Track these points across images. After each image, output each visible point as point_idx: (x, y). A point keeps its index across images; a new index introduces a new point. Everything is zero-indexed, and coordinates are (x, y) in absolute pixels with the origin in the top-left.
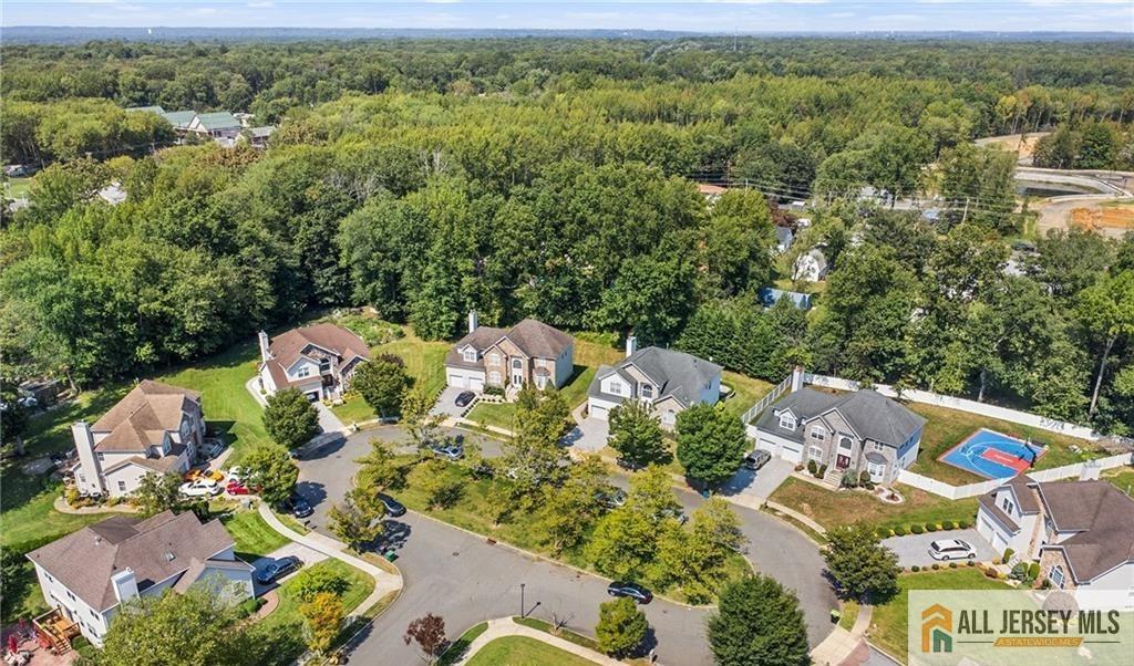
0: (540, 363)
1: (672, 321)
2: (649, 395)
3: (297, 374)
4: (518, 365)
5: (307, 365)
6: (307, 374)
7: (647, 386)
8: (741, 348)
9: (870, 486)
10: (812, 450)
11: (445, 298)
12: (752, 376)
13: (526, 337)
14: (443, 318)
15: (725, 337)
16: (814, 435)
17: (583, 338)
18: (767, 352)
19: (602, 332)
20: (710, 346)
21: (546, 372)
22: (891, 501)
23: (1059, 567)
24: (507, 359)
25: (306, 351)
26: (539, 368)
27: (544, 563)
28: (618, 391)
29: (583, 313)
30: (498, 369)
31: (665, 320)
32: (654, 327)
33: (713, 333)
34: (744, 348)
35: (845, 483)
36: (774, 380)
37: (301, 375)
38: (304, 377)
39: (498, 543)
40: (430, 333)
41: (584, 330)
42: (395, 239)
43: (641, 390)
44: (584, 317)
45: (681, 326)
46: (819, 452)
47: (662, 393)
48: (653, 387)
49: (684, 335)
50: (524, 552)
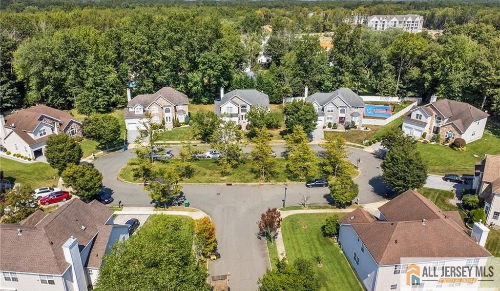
0: (180, 107)
2: (245, 111)
3: (39, 134)
4: (168, 111)
5: (44, 127)
6: (45, 133)
7: (243, 107)
9: (355, 127)
10: (328, 118)
11: (99, 88)
14: (100, 100)
16: (329, 111)
21: (183, 112)
22: (366, 130)
23: (450, 131)
24: (162, 108)
25: (41, 119)
26: (179, 111)
27: (265, 186)
28: (231, 111)
30: (157, 115)
35: (347, 128)
36: (278, 102)
37: (41, 135)
38: (44, 136)
39: (233, 184)
40: (91, 111)
42: (61, 56)
43: (240, 109)
46: (331, 118)
48: (247, 106)
50: (249, 184)
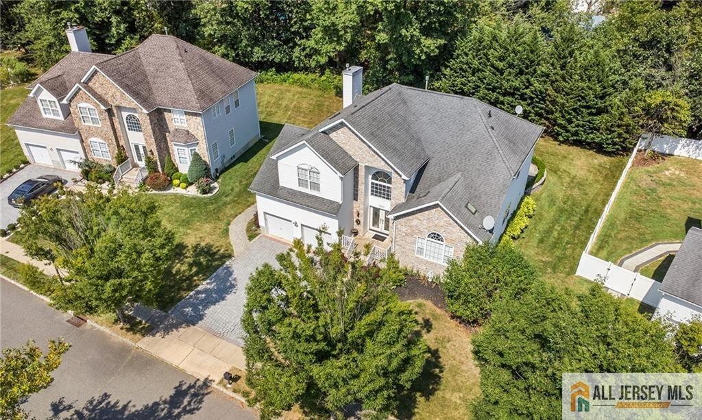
0: (177, 121)
1: (431, 44)
2: (386, 194)
7: (378, 175)
8: (551, 91)
12: (566, 142)
13: (149, 69)
15: (521, 73)
17: (294, 82)
18: (602, 98)
19: (323, 74)
20: (494, 90)
21: (188, 138)
24: (111, 111)
26: (177, 131)
28: (316, 186)
29: (295, 45)
30: (99, 132)
31: (419, 43)
32: (400, 57)
33: (501, 65)
34: (557, 91)
41: (296, 70)
43: (365, 182)
44: (297, 49)
45: (446, 53)
47: (413, 190)
48: (394, 176)
49: (447, 72)
